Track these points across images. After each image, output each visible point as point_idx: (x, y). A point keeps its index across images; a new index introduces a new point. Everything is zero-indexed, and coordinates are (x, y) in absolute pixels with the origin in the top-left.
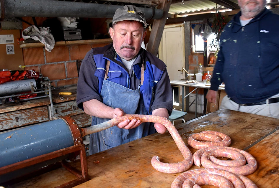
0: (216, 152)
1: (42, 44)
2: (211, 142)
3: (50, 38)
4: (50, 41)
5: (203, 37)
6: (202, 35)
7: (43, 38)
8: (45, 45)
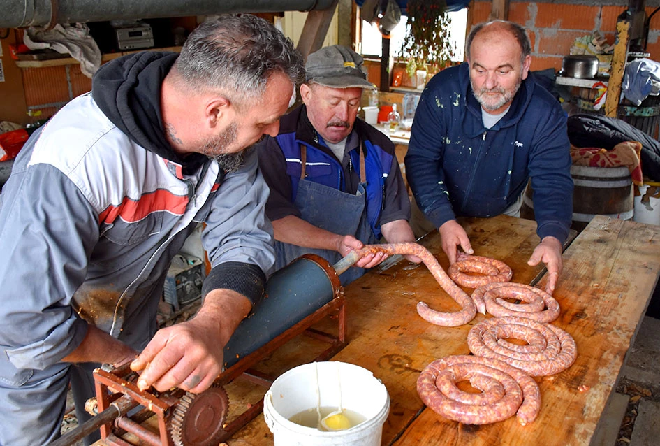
0: (501, 292)
1: (76, 60)
2: (489, 277)
3: (90, 46)
4: (91, 55)
5: (381, 26)
6: (379, 21)
7: (77, 49)
8: (82, 63)
